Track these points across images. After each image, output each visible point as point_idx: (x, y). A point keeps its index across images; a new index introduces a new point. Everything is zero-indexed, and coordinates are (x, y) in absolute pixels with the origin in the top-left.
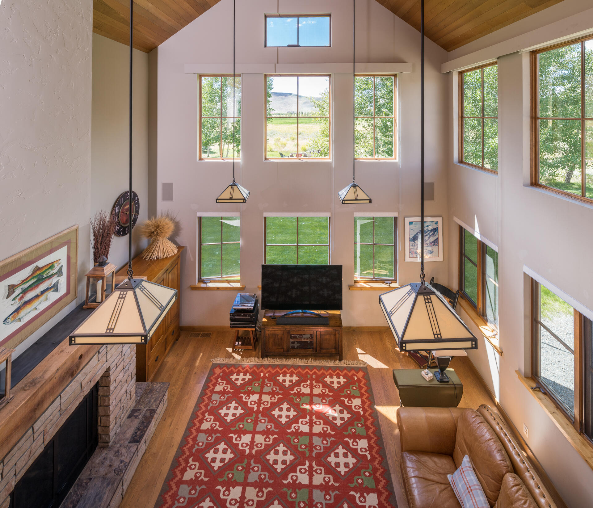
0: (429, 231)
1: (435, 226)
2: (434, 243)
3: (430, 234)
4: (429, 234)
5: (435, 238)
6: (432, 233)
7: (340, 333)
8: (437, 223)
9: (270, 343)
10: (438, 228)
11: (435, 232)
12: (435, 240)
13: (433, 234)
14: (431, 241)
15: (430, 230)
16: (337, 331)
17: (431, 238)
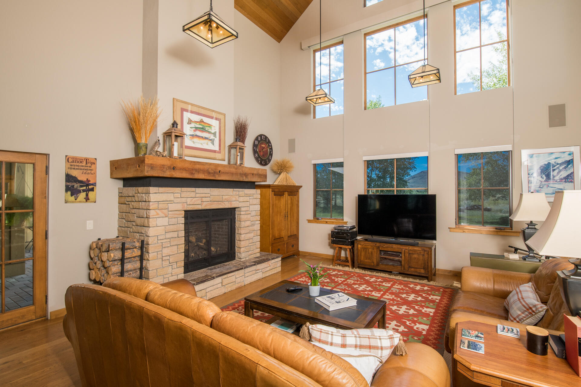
0: (558, 164)
1: (568, 158)
2: (567, 179)
3: (561, 168)
4: (558, 168)
5: (569, 172)
6: (563, 166)
7: (429, 253)
8: (571, 154)
9: (362, 257)
10: (572, 160)
11: (569, 164)
12: (568, 176)
13: (565, 168)
14: (562, 177)
15: (559, 162)
16: (426, 251)
17: (562, 173)
